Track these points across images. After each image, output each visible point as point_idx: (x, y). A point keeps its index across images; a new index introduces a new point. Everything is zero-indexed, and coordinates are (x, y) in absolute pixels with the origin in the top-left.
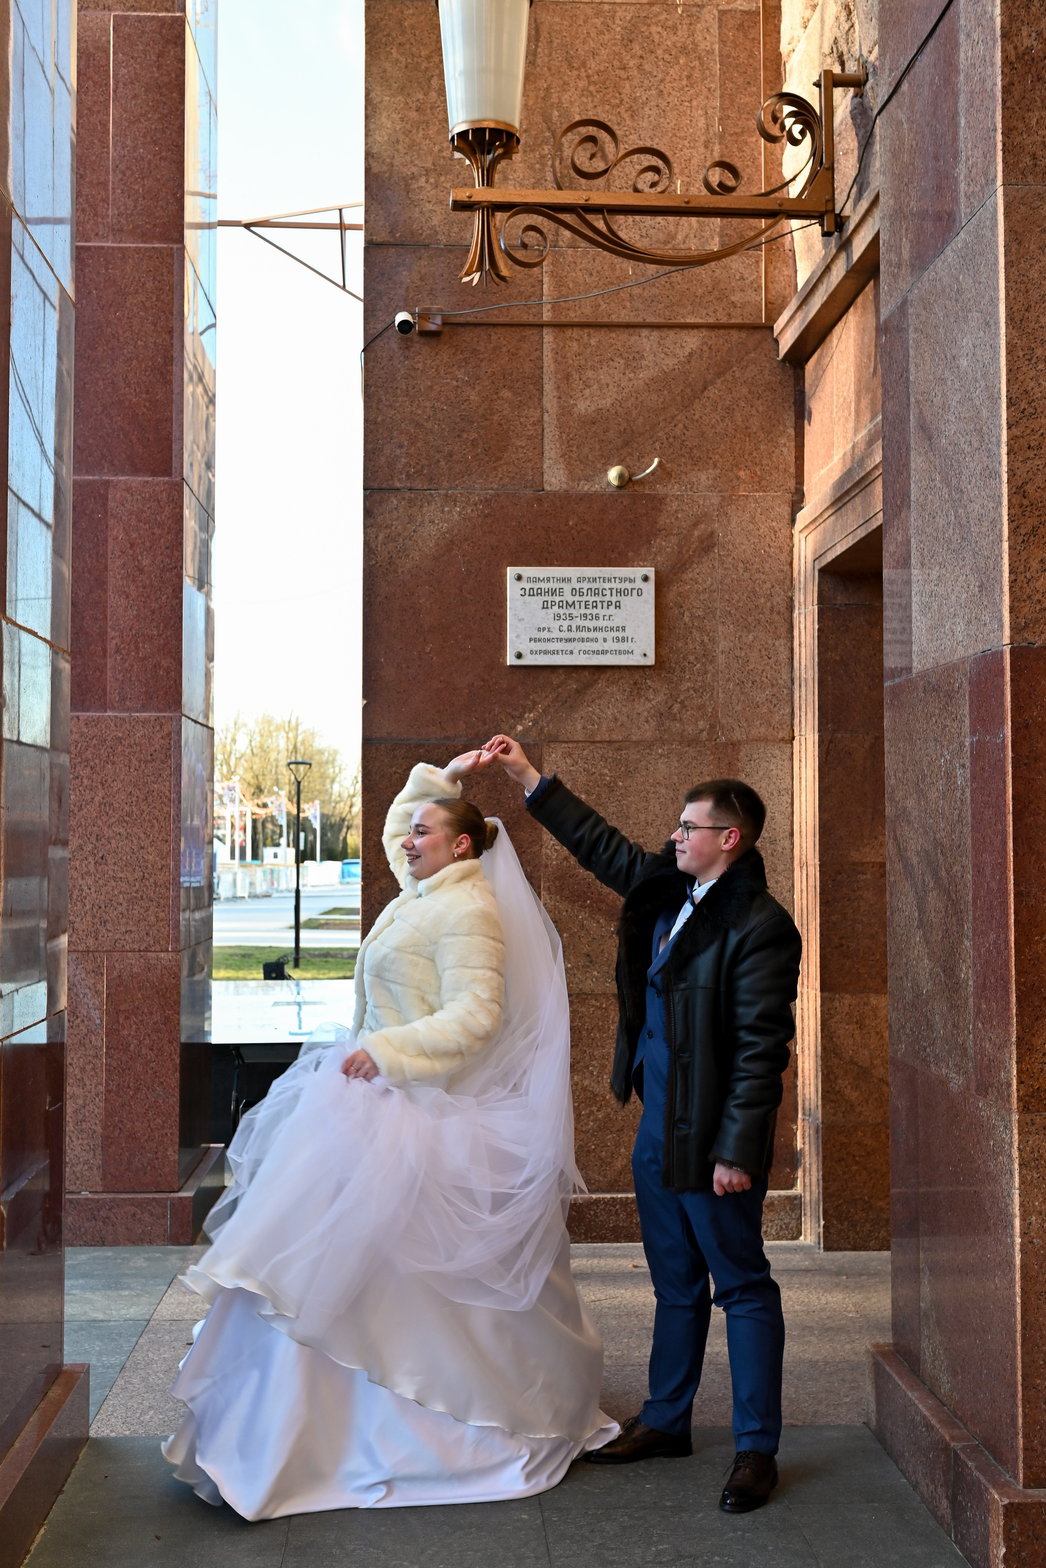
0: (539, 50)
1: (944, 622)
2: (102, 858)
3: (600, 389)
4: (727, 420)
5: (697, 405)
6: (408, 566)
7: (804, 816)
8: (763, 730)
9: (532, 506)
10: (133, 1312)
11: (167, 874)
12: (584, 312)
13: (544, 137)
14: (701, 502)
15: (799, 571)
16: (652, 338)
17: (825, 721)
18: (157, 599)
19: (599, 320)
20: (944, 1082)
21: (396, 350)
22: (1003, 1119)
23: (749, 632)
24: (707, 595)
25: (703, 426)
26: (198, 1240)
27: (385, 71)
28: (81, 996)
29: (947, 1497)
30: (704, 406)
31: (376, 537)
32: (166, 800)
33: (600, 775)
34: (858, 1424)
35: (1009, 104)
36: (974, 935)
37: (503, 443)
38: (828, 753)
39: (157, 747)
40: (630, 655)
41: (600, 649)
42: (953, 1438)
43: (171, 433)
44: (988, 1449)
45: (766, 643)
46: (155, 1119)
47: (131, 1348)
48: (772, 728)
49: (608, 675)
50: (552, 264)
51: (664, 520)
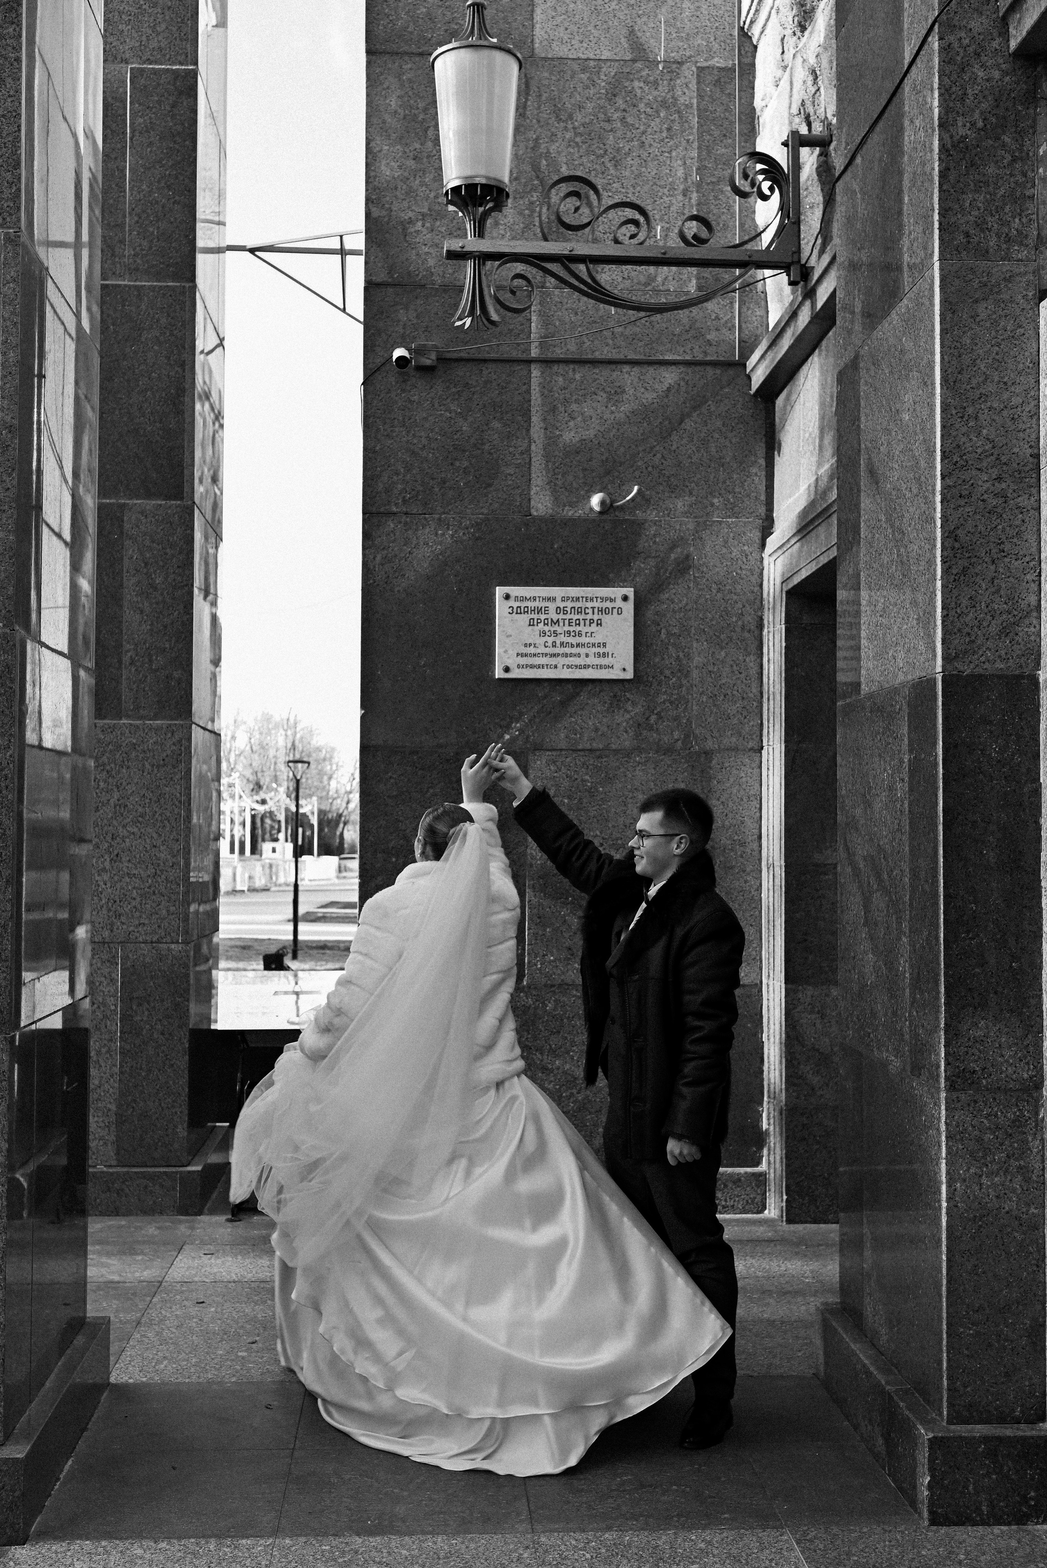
0: (529, 103)
1: (888, 650)
2: (117, 855)
3: (584, 421)
4: (702, 451)
5: (675, 437)
6: (404, 585)
7: (771, 821)
8: (733, 740)
9: (520, 530)
10: (147, 1274)
11: (178, 871)
12: (571, 349)
13: (533, 185)
14: (678, 527)
15: (769, 592)
16: (632, 373)
17: (791, 733)
18: (169, 615)
19: (584, 357)
20: (885, 1065)
21: (394, 383)
22: (933, 1097)
23: (722, 648)
24: (682, 614)
25: (679, 456)
26: (206, 1211)
27: (384, 122)
28: (97, 984)
29: (882, 1435)
30: (681, 437)
31: (374, 558)
32: (177, 802)
33: (583, 780)
34: (809, 1375)
35: (945, 187)
36: (910, 932)
37: (494, 471)
38: (793, 762)
39: (169, 752)
40: (611, 670)
41: (583, 663)
42: (888, 1383)
43: (182, 459)
44: (918, 1392)
45: (738, 659)
46: (165, 1099)
47: (146, 1307)
48: (741, 738)
49: (590, 688)
50: (540, 303)
51: (642, 544)
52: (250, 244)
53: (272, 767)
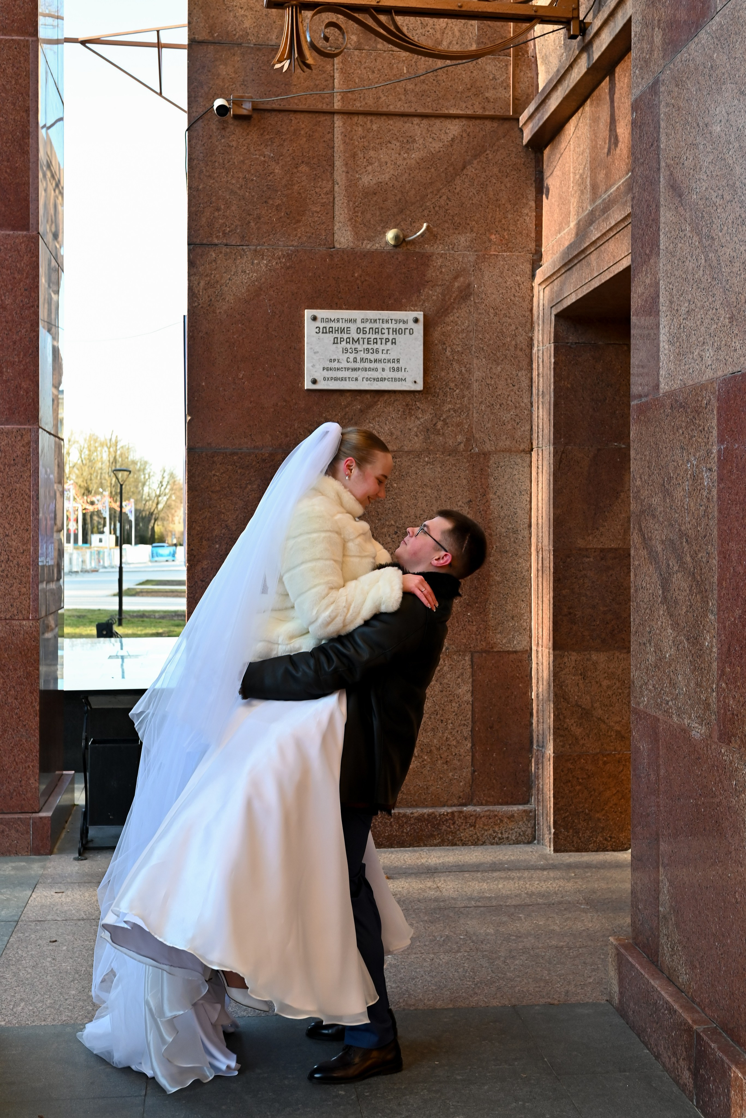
1: (692, 350)
3: (380, 166)
4: (481, 193)
5: (458, 181)
6: (224, 308)
7: (540, 512)
8: (508, 443)
9: (325, 261)
11: (28, 557)
12: (368, 103)
14: (461, 260)
15: (538, 316)
16: (422, 125)
17: (559, 436)
18: (17, 332)
19: (380, 110)
20: (685, 731)
21: (215, 130)
23: (498, 364)
24: (464, 335)
25: (462, 198)
26: (55, 850)
29: (689, 1069)
30: (464, 182)
31: (198, 284)
32: (26, 497)
34: (603, 1002)
36: (719, 610)
37: (301, 209)
38: (561, 462)
39: (19, 453)
40: (404, 382)
41: (380, 377)
42: (694, 1021)
43: (28, 195)
44: (726, 1032)
45: (511, 374)
46: (19, 755)
47: (4, 947)
48: (515, 441)
49: (385, 398)
50: (342, 62)
51: (431, 273)
52: (82, 37)
53: (99, 477)
